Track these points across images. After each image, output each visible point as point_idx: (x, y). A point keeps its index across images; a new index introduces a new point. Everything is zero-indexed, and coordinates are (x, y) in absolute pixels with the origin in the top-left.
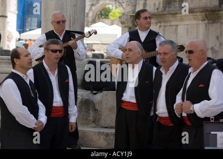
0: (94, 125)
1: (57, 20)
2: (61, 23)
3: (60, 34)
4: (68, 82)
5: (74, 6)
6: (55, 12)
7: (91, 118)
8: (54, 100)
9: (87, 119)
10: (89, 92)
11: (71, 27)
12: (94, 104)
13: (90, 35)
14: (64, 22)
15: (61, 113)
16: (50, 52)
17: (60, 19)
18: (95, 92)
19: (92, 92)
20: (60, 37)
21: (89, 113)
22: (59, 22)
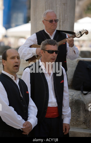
0: (85, 126)
1: (50, 19)
2: (54, 22)
3: (51, 34)
4: (63, 83)
5: (64, 4)
6: (47, 11)
7: (82, 119)
8: (50, 101)
9: (77, 120)
10: (79, 92)
11: (61, 26)
12: (85, 105)
13: (81, 35)
14: (56, 21)
15: (55, 113)
16: (47, 52)
17: (53, 18)
18: (85, 92)
19: (82, 92)
20: (50, 36)
21: (79, 114)
22: (51, 21)
